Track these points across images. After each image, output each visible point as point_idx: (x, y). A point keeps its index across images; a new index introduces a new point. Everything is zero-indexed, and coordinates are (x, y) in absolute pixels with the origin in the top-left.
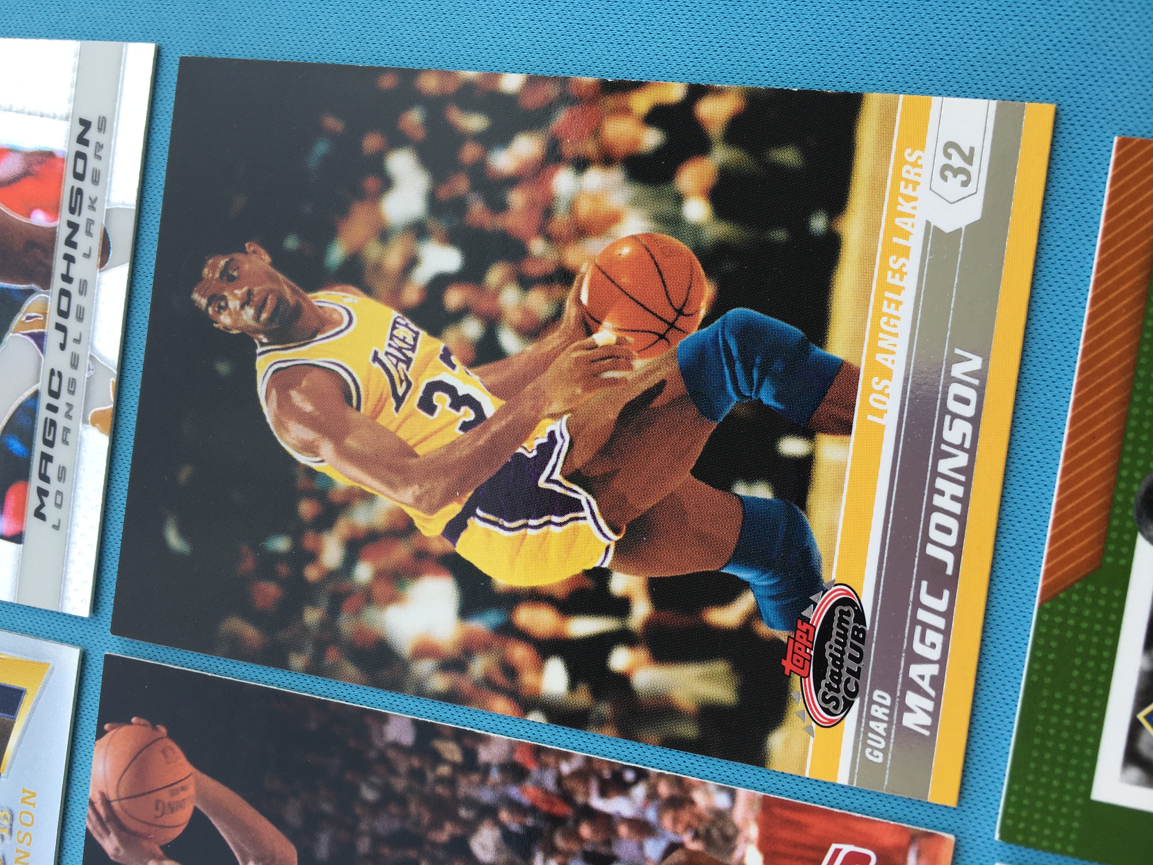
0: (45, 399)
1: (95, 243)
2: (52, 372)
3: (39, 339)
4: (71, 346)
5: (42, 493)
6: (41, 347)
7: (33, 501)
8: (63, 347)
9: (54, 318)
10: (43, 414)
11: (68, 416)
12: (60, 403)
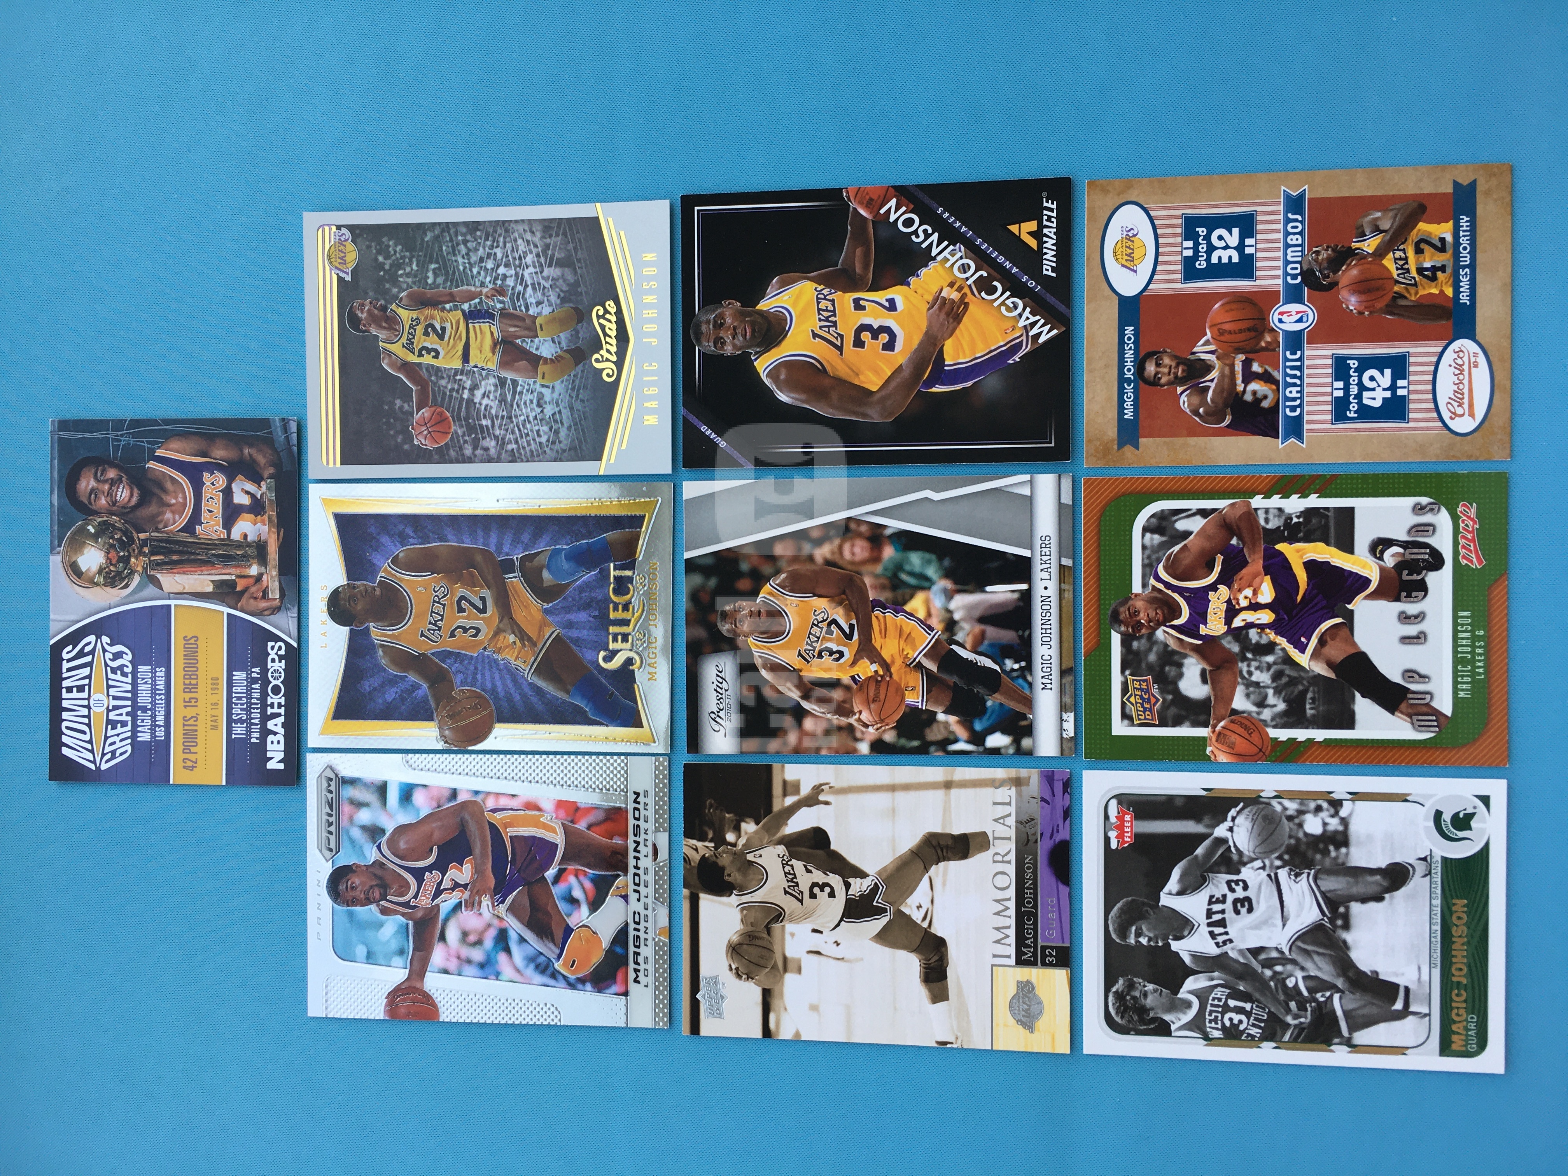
0: (632, 926)
1: (650, 850)
2: (635, 913)
3: (625, 898)
4: (643, 899)
5: (636, 971)
6: (627, 902)
7: (632, 975)
8: (639, 900)
9: (632, 887)
10: (632, 933)
11: (645, 932)
12: (641, 927)
